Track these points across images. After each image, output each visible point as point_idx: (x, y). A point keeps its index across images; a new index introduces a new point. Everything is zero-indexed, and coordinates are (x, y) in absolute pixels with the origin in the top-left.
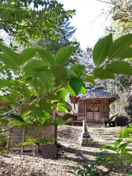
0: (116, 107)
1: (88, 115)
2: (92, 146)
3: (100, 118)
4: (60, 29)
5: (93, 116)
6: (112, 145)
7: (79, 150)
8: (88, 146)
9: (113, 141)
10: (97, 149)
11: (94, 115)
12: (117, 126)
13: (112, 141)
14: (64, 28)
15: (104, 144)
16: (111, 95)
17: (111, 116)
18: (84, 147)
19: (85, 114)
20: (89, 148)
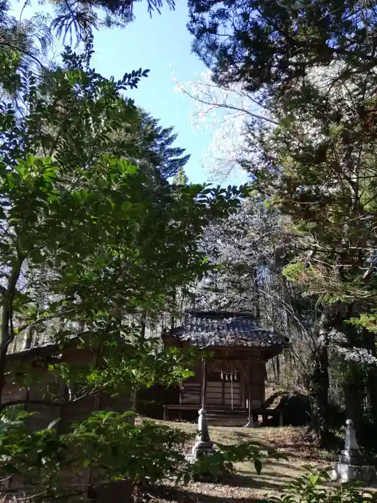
0: (282, 367)
1: (208, 389)
2: (218, 482)
3: (241, 400)
4: (146, 151)
5: (223, 393)
6: (270, 479)
7: (186, 492)
8: (210, 482)
9: (273, 466)
10: (233, 489)
11: (227, 390)
12: (284, 426)
13: (269, 468)
14: (158, 148)
15: (250, 475)
16: (270, 339)
17: (269, 392)
18: (199, 483)
19: (201, 387)
20: (211, 486)
